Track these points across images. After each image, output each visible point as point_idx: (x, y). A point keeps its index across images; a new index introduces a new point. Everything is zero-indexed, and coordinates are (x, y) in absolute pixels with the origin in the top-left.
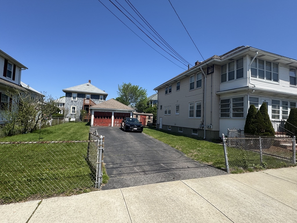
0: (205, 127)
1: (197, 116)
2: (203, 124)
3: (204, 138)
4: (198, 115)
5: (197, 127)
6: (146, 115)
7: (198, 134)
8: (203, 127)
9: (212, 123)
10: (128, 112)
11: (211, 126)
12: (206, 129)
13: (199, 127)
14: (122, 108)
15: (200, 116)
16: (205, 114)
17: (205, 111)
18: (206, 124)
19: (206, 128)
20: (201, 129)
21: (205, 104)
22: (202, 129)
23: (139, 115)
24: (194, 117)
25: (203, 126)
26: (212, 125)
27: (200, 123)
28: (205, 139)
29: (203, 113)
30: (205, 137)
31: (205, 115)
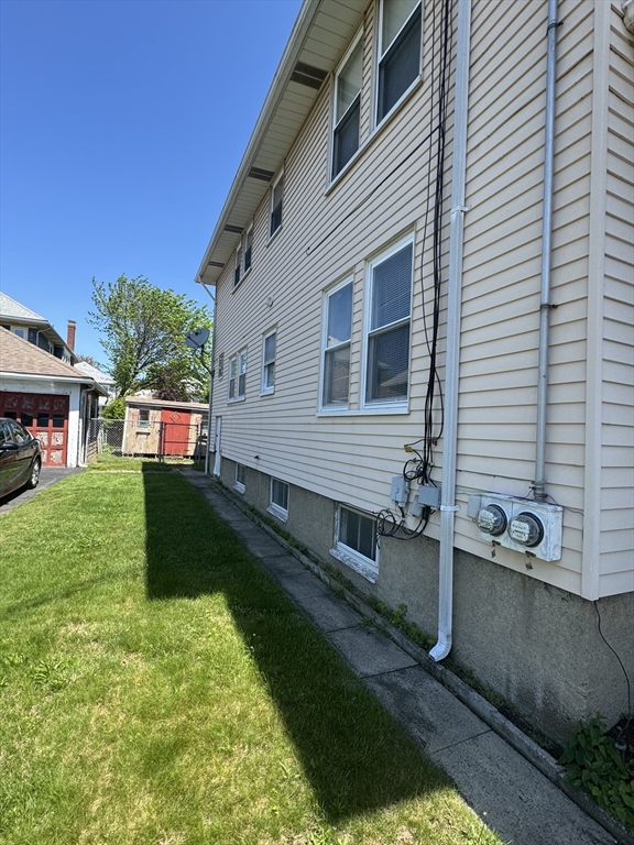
0: (447, 509)
1: (376, 391)
2: (424, 473)
3: (439, 652)
4: (387, 378)
5: (374, 495)
7: (382, 567)
8: (427, 512)
9: (560, 476)
11: (545, 514)
12: (463, 545)
13: (392, 507)
15: (401, 390)
16: (448, 361)
17: (450, 316)
18: (465, 480)
19: (465, 527)
20: (402, 528)
21: (451, 246)
22: (417, 535)
23: (154, 408)
24: (352, 399)
25: (432, 503)
26: (557, 494)
27: (399, 462)
28: (450, 660)
29: (425, 351)
30: (454, 635)
31: (448, 374)
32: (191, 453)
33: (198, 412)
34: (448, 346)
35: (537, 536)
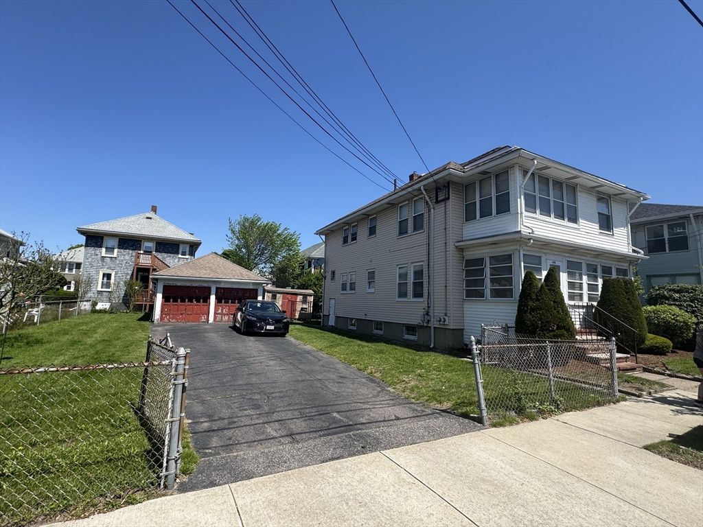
0: (432, 320)
1: (415, 296)
2: (427, 314)
3: (432, 346)
4: (418, 294)
5: (415, 320)
6: (296, 294)
7: (418, 338)
8: (429, 321)
9: (448, 312)
10: (251, 287)
11: (446, 317)
12: (435, 326)
13: (420, 321)
14: (236, 277)
15: (421, 295)
16: (431, 291)
17: (431, 283)
18: (435, 314)
19: (435, 323)
20: (423, 326)
21: (431, 269)
22: (426, 326)
23: (279, 293)
24: (408, 297)
25: (429, 319)
26: (448, 315)
27: (422, 312)
28: (434, 347)
29: (427, 289)
30: (434, 343)
31: (431, 294)
32: (297, 317)
33: (301, 295)
34: (431, 288)
35: (444, 321)
